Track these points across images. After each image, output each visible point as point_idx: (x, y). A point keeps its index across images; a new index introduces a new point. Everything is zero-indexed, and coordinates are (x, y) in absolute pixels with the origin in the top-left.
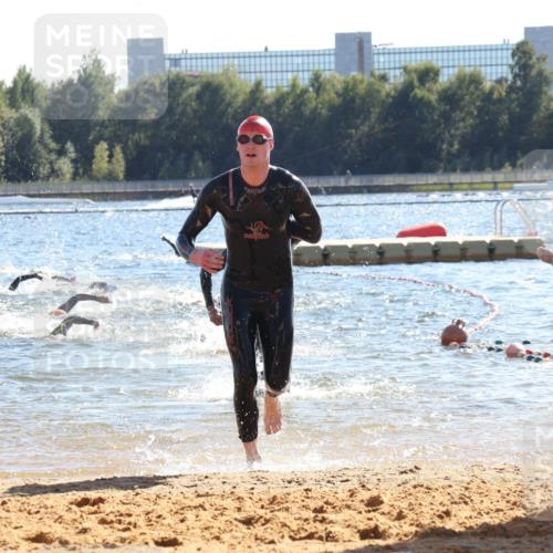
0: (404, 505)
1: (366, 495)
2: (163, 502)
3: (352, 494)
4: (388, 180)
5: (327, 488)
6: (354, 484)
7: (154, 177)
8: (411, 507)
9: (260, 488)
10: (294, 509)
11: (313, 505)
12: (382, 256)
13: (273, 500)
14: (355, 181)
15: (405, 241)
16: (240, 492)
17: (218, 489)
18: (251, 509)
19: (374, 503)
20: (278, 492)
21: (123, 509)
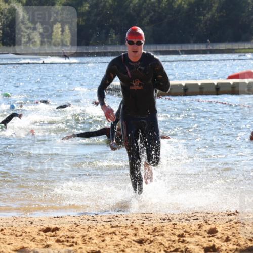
0: (229, 233)
1: (208, 227)
2: (92, 231)
3: (200, 226)
4: (222, 46)
5: (185, 223)
6: (201, 221)
7: (87, 44)
8: (234, 235)
9: (147, 223)
10: (167, 235)
11: (177, 233)
12: (218, 90)
13: (155, 230)
14: (203, 47)
15: (232, 82)
16: (136, 225)
17: (123, 223)
18: (142, 235)
19: (213, 232)
20: (157, 225)
21: (69, 234)
